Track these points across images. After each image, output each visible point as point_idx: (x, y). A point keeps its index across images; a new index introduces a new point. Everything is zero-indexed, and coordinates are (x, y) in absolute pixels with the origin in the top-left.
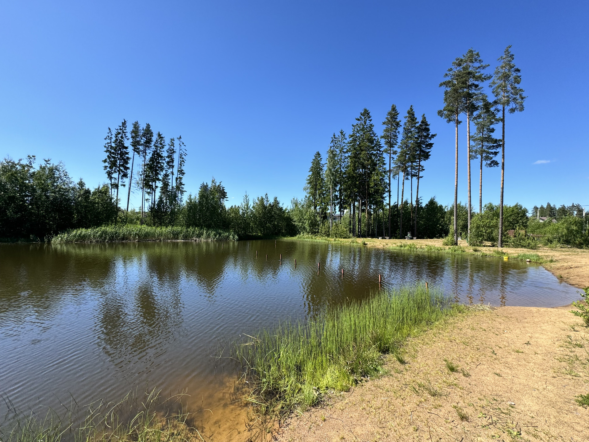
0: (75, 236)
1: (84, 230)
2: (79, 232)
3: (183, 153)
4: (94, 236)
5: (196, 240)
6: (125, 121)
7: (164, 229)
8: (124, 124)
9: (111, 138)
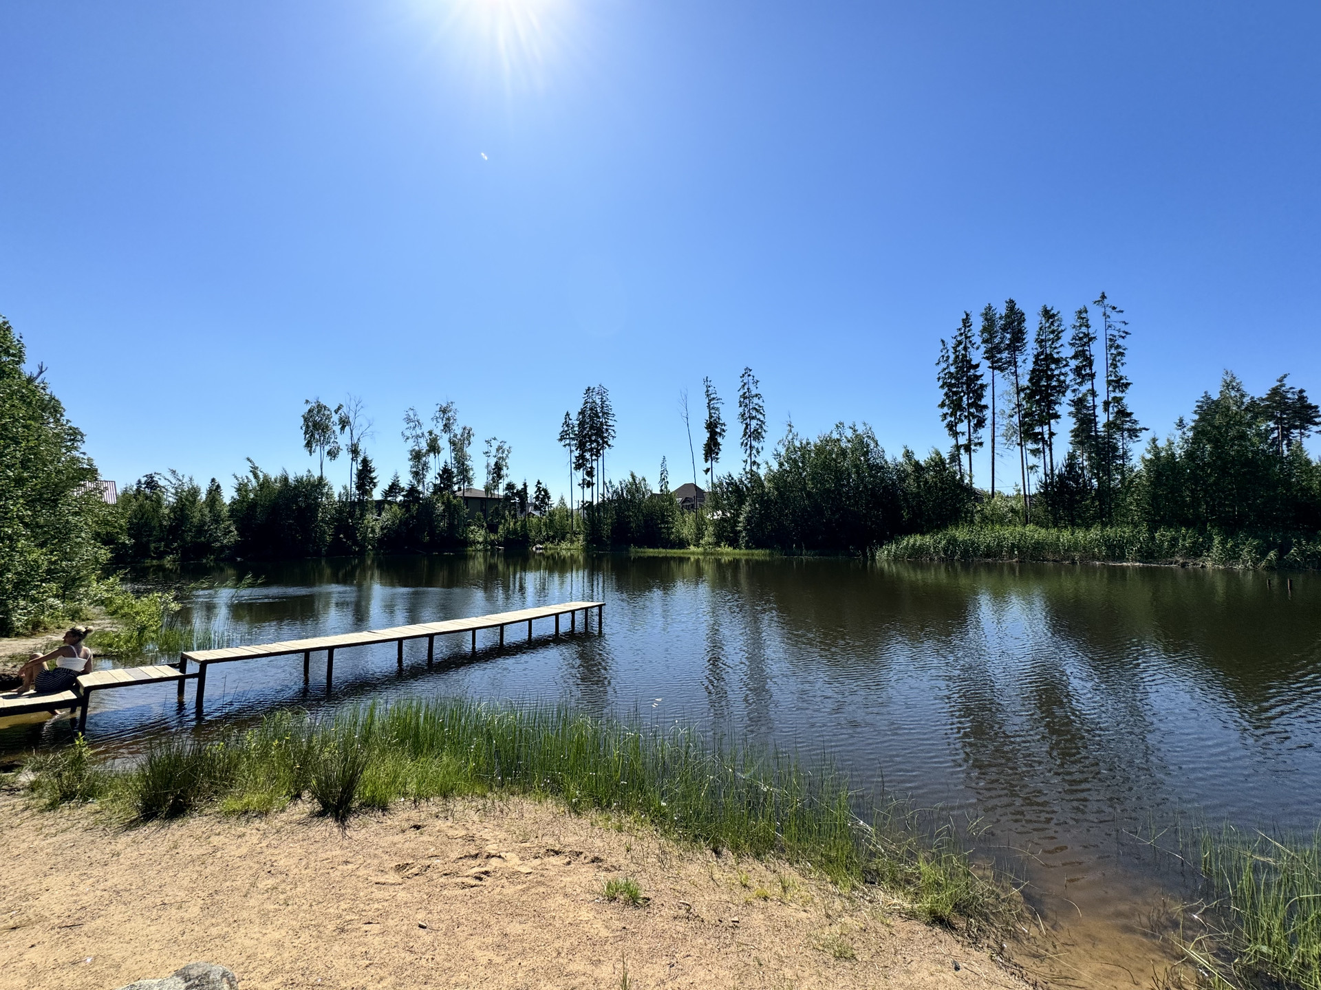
0: (906, 548)
1: (918, 537)
2: (912, 541)
3: (1116, 333)
4: (935, 548)
5: (1183, 565)
6: (967, 315)
7: (1080, 534)
8: (966, 322)
9: (948, 357)
